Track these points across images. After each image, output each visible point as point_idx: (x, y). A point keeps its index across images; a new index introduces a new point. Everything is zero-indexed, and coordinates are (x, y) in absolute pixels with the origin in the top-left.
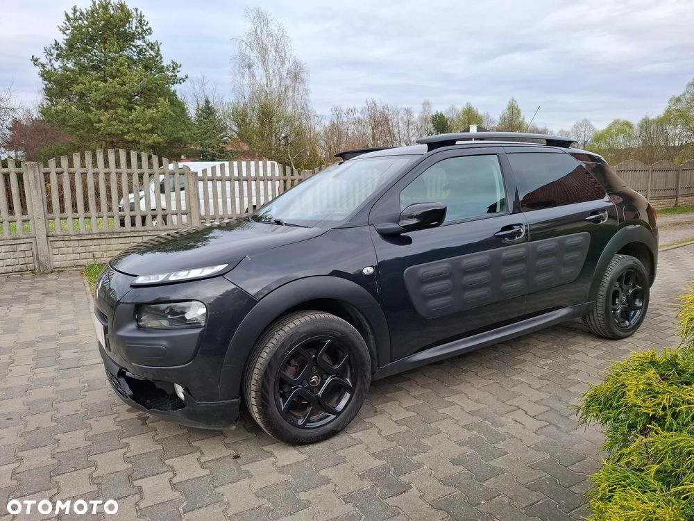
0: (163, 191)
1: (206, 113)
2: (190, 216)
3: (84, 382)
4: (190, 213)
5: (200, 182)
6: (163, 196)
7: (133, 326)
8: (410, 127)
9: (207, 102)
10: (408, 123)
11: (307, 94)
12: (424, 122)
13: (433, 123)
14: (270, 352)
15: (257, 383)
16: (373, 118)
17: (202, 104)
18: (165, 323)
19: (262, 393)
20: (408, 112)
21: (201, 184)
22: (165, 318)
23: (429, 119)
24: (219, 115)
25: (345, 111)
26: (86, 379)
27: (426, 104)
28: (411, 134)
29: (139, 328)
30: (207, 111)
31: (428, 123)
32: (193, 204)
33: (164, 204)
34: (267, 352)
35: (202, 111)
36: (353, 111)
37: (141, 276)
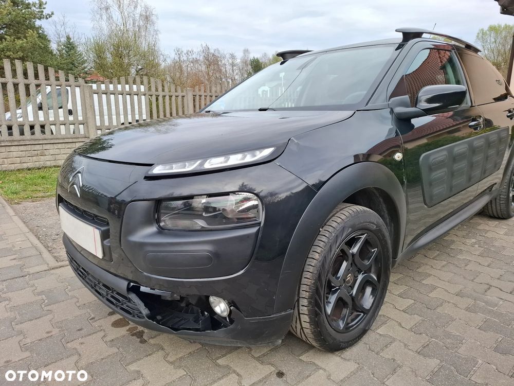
0: (40, 108)
1: (68, 48)
2: (88, 127)
3: (39, 294)
4: (87, 123)
5: (94, 95)
6: (41, 113)
7: (153, 229)
8: (235, 68)
9: (68, 38)
10: (233, 65)
11: (157, 34)
12: (244, 64)
13: (251, 66)
14: (321, 251)
15: (310, 289)
16: (207, 59)
17: (63, 40)
18: (201, 223)
19: (316, 300)
20: (233, 57)
21: (95, 96)
22: (200, 217)
23: (249, 62)
24: (80, 49)
25: (185, 52)
26: (39, 289)
27: (246, 51)
28: (235, 73)
29: (162, 231)
30: (70, 46)
31: (247, 65)
32: (89, 115)
33: (42, 118)
34: (319, 251)
35: (64, 46)
36: (192, 52)
37: (158, 164)
